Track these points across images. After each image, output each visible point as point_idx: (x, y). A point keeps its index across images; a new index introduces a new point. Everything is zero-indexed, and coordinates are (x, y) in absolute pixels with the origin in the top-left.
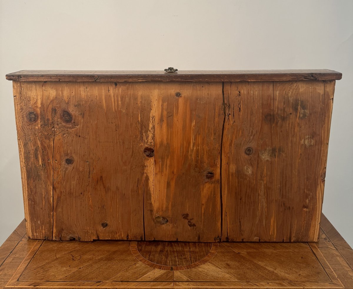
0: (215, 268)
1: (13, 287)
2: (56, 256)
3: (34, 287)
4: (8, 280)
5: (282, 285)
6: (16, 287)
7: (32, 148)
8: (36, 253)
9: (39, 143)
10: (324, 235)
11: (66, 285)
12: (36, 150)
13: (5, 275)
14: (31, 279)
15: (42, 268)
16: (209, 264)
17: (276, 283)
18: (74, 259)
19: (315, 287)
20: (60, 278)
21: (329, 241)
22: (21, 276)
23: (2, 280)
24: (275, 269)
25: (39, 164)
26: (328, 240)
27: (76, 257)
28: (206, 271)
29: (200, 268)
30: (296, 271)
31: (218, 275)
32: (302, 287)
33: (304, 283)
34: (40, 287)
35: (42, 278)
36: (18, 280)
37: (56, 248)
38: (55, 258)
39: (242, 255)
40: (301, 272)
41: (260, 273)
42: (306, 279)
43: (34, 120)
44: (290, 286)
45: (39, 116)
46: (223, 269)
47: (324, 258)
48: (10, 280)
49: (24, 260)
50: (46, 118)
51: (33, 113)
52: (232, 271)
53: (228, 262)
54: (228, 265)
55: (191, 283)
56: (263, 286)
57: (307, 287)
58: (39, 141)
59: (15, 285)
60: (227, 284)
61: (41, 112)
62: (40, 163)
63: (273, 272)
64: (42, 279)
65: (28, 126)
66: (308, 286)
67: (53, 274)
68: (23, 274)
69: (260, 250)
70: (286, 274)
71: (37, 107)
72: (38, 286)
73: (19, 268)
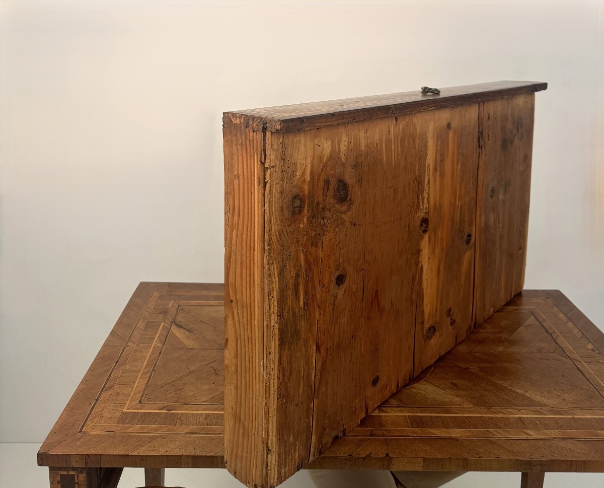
0: (435, 389)
1: (136, 411)
2: (188, 369)
3: (167, 412)
4: (125, 402)
5: (541, 413)
6: (140, 411)
7: (291, 273)
8: (156, 364)
9: (302, 257)
10: (590, 344)
11: (216, 409)
12: (297, 275)
13: (118, 394)
14: (159, 401)
15: (173, 385)
16: (426, 383)
17: (532, 411)
18: (217, 373)
19: (590, 417)
20: (204, 400)
21: (599, 353)
22: (142, 396)
23: (117, 402)
24: (526, 392)
25: (299, 305)
26: (597, 352)
27: (219, 370)
28: (423, 392)
29: (413, 388)
30: (558, 394)
31: (442, 398)
32: (571, 417)
33: (571, 411)
34: (177, 412)
35: (177, 399)
36: (140, 402)
37: (185, 357)
38: (187, 371)
39: (472, 370)
40: (565, 396)
41: (505, 396)
42: (575, 406)
43: (299, 212)
44: (552, 415)
45: (307, 201)
46: (447, 390)
47: (596, 377)
48: (128, 402)
49: (140, 375)
50: (315, 202)
51: (299, 195)
52: (462, 393)
53: (454, 381)
54: (454, 384)
55: (405, 409)
56: (513, 414)
57: (579, 417)
58: (302, 254)
59: (137, 409)
60: (457, 410)
61: (309, 190)
62: (302, 303)
63: (524, 395)
64: (177, 401)
65: (289, 226)
66: (579, 415)
67: (192, 393)
68: (146, 393)
69: (498, 364)
70: (543, 398)
71: (304, 181)
72: (174, 410)
73: (136, 385)
